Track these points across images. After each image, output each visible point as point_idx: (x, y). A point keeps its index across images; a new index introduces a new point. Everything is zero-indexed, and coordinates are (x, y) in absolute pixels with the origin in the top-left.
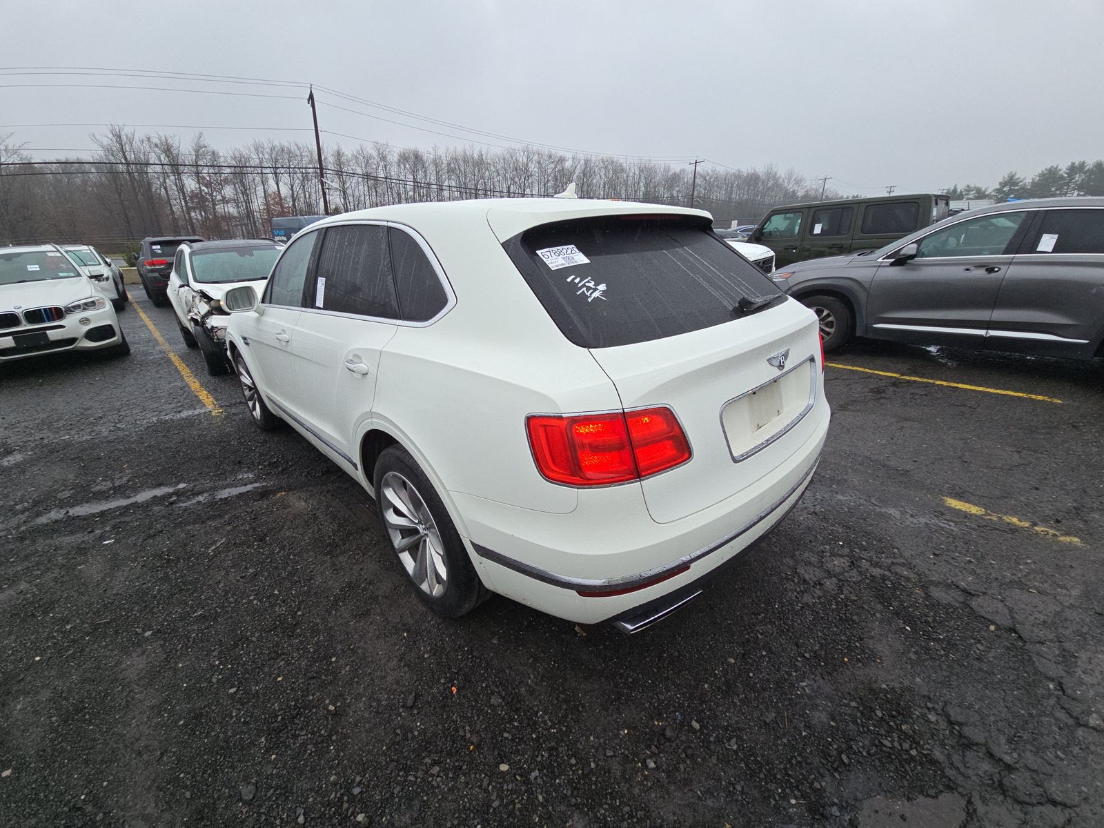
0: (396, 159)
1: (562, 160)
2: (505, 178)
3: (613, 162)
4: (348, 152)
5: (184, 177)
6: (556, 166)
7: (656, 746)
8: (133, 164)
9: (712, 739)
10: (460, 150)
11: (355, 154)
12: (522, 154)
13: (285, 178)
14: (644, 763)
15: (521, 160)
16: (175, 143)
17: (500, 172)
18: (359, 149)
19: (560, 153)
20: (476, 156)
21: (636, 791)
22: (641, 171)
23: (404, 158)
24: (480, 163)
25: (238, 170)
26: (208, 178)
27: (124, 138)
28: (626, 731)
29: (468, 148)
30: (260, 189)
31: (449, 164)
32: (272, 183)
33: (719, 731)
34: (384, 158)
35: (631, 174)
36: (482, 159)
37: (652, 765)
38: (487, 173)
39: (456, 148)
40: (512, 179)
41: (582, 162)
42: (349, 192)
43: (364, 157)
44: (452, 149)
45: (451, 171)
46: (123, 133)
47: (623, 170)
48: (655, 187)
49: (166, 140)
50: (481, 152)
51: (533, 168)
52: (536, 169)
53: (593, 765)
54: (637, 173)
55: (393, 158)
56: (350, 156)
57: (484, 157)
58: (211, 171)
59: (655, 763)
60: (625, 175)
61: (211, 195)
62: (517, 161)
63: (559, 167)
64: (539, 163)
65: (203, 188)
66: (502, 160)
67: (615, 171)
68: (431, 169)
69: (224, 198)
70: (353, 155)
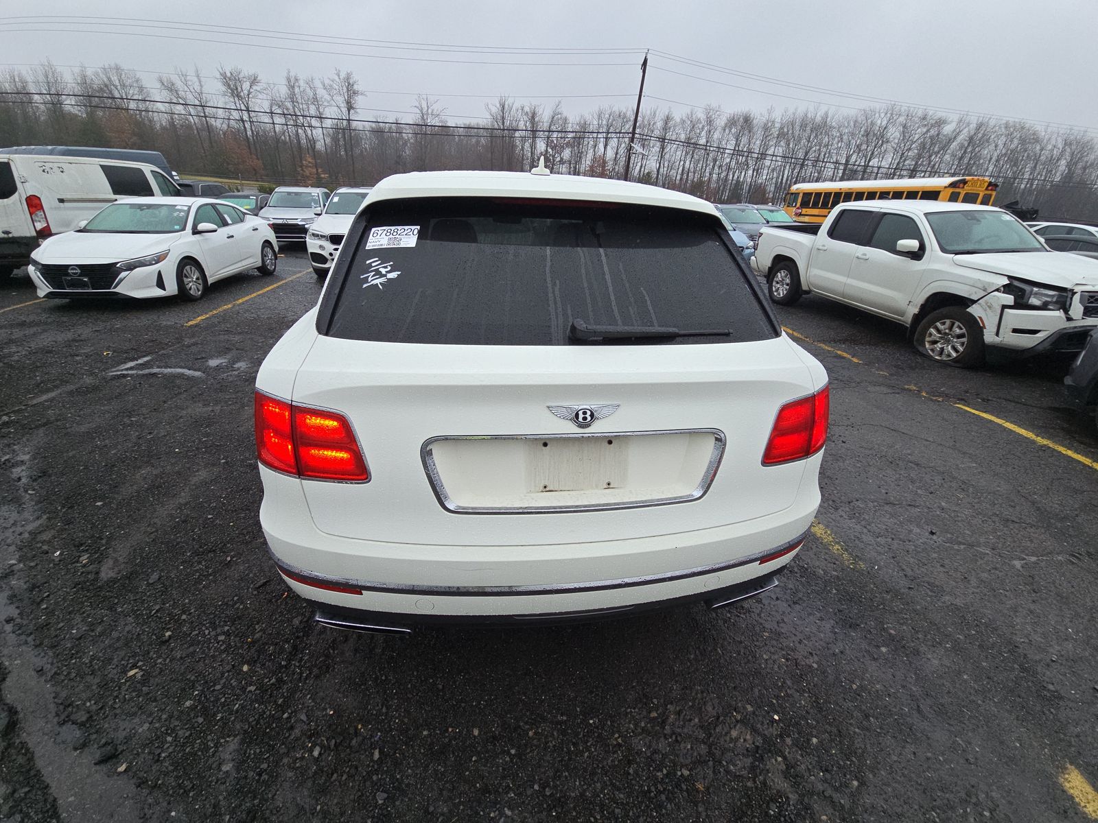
0: (723, 124)
1: (940, 123)
2: (848, 145)
3: (1023, 128)
4: (677, 116)
5: (538, 141)
6: (928, 131)
7: (336, 742)
8: (507, 130)
9: (375, 778)
10: (801, 112)
11: (684, 118)
12: (882, 115)
13: (613, 143)
14: (314, 746)
15: (879, 122)
16: (539, 111)
17: (845, 137)
18: (689, 113)
19: (940, 114)
20: (818, 119)
21: (285, 760)
22: (1067, 143)
23: (732, 122)
24: (819, 128)
25: (578, 135)
26: (555, 142)
27: (506, 106)
28: (332, 712)
29: (811, 109)
30: (591, 152)
31: (782, 128)
32: (601, 146)
33: (387, 777)
34: (710, 122)
35: (1050, 147)
36: (826, 122)
37: (316, 753)
38: (826, 139)
39: (796, 110)
40: (858, 147)
41: (973, 126)
42: (667, 156)
43: (691, 121)
44: (791, 111)
45: (782, 135)
46: (506, 103)
47: (1037, 140)
48: (1085, 168)
49: (535, 108)
50: (826, 114)
51: (894, 133)
52: (897, 134)
53: (286, 715)
54: (1060, 146)
55: (721, 122)
56: (678, 120)
57: (829, 119)
58: (560, 135)
59: (320, 754)
60: (1038, 148)
61: (553, 156)
62: (873, 124)
63: (932, 132)
64: (905, 127)
65: (550, 150)
66: (852, 124)
67: (1023, 141)
68: (759, 134)
69: (562, 159)
70: (682, 119)
